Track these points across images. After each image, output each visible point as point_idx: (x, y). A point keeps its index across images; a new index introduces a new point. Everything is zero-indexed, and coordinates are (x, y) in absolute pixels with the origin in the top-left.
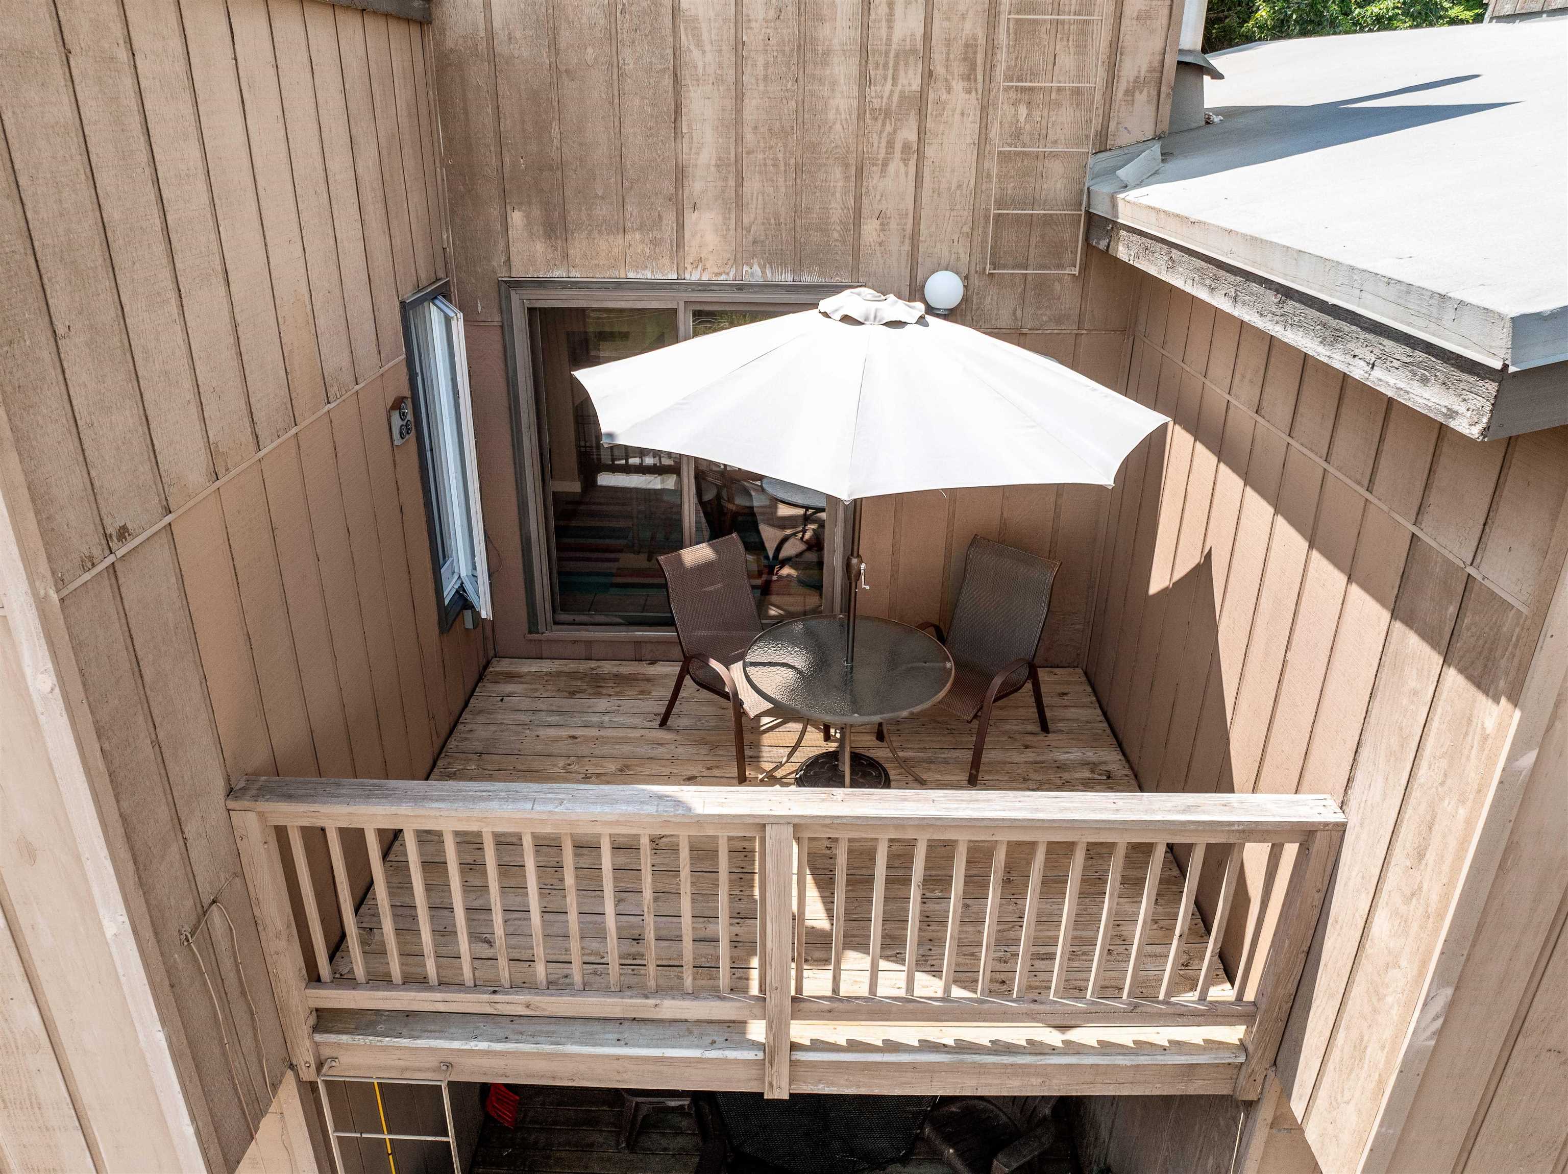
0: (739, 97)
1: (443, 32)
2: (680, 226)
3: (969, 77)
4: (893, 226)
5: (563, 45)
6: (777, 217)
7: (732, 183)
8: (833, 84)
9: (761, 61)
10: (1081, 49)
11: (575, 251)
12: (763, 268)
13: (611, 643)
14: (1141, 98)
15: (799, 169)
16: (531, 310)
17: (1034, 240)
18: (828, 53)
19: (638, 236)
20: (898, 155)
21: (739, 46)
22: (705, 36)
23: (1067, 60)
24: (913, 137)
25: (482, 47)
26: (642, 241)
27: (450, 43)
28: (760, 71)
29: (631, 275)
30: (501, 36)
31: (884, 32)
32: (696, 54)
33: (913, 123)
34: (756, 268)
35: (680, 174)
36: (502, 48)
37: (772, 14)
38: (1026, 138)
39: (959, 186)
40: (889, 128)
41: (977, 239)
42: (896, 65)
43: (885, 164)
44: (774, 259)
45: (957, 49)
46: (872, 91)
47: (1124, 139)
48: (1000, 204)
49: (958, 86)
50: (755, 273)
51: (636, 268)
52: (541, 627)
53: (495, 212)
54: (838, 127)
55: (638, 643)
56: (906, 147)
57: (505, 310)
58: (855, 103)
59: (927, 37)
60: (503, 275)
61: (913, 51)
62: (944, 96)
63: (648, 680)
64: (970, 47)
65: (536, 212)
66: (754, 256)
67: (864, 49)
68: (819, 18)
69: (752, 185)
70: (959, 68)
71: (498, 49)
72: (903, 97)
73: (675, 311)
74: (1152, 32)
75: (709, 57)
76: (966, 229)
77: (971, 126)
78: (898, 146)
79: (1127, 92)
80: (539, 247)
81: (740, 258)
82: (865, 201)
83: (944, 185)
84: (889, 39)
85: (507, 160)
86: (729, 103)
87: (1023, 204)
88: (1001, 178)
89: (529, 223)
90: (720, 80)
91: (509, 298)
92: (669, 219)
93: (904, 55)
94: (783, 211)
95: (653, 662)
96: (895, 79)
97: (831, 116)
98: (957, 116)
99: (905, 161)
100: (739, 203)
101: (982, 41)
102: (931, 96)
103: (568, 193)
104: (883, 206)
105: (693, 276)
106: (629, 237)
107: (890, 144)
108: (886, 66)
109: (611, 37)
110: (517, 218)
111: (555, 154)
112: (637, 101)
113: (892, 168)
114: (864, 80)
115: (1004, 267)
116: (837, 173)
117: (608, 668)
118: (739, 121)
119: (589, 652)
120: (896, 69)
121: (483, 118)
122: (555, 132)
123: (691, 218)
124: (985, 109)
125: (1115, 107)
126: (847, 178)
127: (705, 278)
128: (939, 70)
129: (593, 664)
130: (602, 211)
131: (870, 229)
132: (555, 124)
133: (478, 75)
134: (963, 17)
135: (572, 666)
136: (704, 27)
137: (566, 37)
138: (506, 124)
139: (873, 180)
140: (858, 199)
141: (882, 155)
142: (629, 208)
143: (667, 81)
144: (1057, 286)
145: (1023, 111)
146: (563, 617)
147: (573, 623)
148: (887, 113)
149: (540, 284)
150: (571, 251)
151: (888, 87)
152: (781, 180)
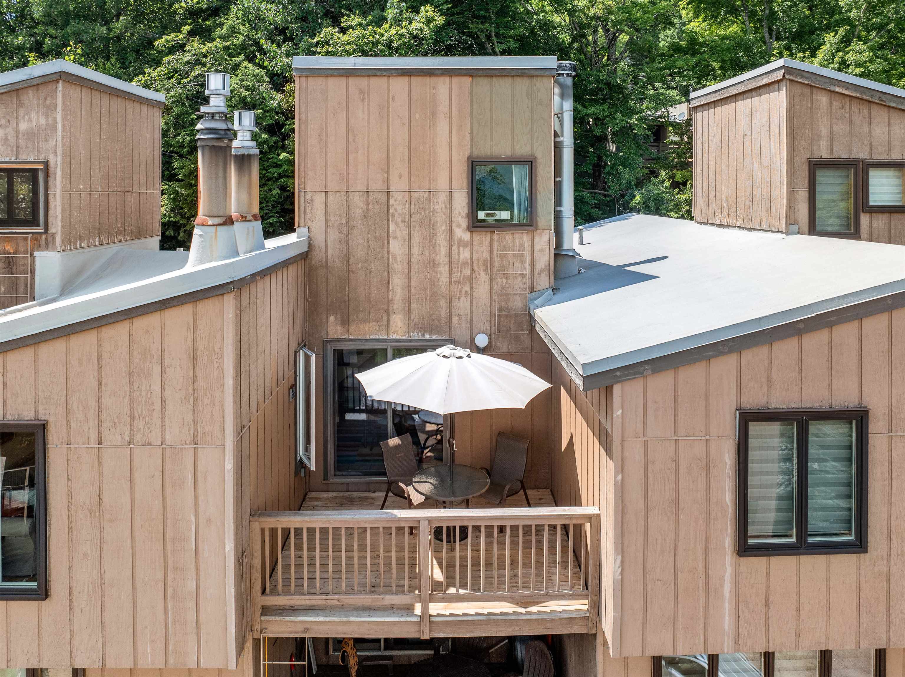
0: (410, 278)
1: (311, 259)
2: (389, 320)
3: (486, 270)
4: (463, 318)
5: (351, 263)
6: (423, 316)
7: (407, 305)
8: (441, 274)
9: (417, 267)
10: (522, 261)
11: (351, 330)
12: (418, 333)
13: (357, 484)
14: (543, 275)
15: (430, 300)
16: (334, 350)
17: (513, 322)
18: (439, 264)
19: (374, 323)
20: (463, 295)
21: (409, 262)
22: (398, 260)
23: (517, 265)
24: (468, 289)
25: (324, 264)
26: (376, 325)
27: (313, 262)
28: (417, 270)
29: (371, 337)
30: (330, 260)
31: (457, 258)
32: (395, 265)
33: (468, 285)
34: (416, 333)
35: (389, 303)
36: (331, 264)
37: (420, 253)
38: (506, 289)
39: (485, 305)
40: (460, 287)
41: (493, 322)
42: (461, 267)
43: (459, 298)
44: (421, 330)
45: (481, 262)
46: (454, 276)
47: (539, 288)
48: (500, 310)
49: (482, 273)
50: (415, 335)
51: (373, 335)
52: (329, 477)
53: (324, 317)
54: (443, 287)
55: (368, 483)
56: (466, 293)
57: (325, 350)
58: (448, 279)
59: (471, 258)
60: (325, 338)
61: (467, 263)
62: (478, 276)
63: (373, 499)
64: (485, 261)
65: (339, 316)
66: (415, 329)
67: (451, 263)
68: (436, 254)
69: (414, 306)
70: (482, 268)
71: (329, 264)
72: (464, 277)
73: (386, 350)
74: (544, 255)
75: (400, 266)
76: (489, 319)
77: (487, 286)
78: (463, 293)
79: (538, 273)
80: (339, 328)
81: (410, 330)
82: (453, 310)
83: (480, 305)
84: (459, 259)
85: (330, 300)
86: (406, 280)
87: (507, 310)
88: (499, 302)
89: (336, 319)
90: (403, 273)
91: (327, 346)
92: (385, 318)
93: (464, 264)
94: (425, 314)
95: (374, 492)
96: (461, 271)
97: (440, 283)
98: (483, 283)
99: (466, 297)
100: (410, 312)
101: (489, 259)
102: (474, 277)
103: (350, 310)
104: (459, 312)
105: (393, 337)
106: (371, 324)
107: (461, 292)
108: (458, 268)
109: (367, 260)
110: (332, 318)
111: (346, 297)
112: (375, 280)
113: (462, 299)
114: (451, 272)
115: (503, 331)
116: (443, 301)
117: (356, 494)
118: (409, 286)
119: (348, 487)
120: (461, 269)
121: (322, 286)
122: (347, 290)
123: (393, 317)
124: (492, 280)
125: (535, 278)
126: (446, 303)
127: (398, 337)
128: (476, 268)
129: (349, 493)
130: (361, 315)
131: (455, 319)
132: (347, 288)
133: (322, 273)
134: (482, 252)
135: (341, 494)
136: (398, 257)
137: (352, 261)
138: (331, 288)
139: (455, 304)
140: (451, 309)
141: (458, 295)
142: (371, 314)
143: (386, 274)
144: (522, 337)
145: (504, 280)
146: (338, 473)
147: (342, 475)
148: (459, 282)
149: (338, 341)
150: (350, 329)
151: (459, 274)
152: (424, 304)
